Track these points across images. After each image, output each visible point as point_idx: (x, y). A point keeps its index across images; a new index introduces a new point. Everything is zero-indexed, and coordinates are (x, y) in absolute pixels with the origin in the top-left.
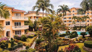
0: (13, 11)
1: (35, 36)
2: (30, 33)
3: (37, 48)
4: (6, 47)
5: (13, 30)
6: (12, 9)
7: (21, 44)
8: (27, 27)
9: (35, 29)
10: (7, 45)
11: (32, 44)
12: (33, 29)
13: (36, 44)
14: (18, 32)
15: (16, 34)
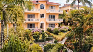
0: (47, 4)
1: (69, 30)
2: (64, 27)
3: (67, 43)
4: (37, 38)
5: (47, 23)
6: (47, 2)
7: (51, 37)
8: (61, 21)
9: (70, 23)
10: (38, 37)
11: (62, 39)
12: (69, 23)
13: (67, 39)
14: (52, 24)
15: (49, 26)
